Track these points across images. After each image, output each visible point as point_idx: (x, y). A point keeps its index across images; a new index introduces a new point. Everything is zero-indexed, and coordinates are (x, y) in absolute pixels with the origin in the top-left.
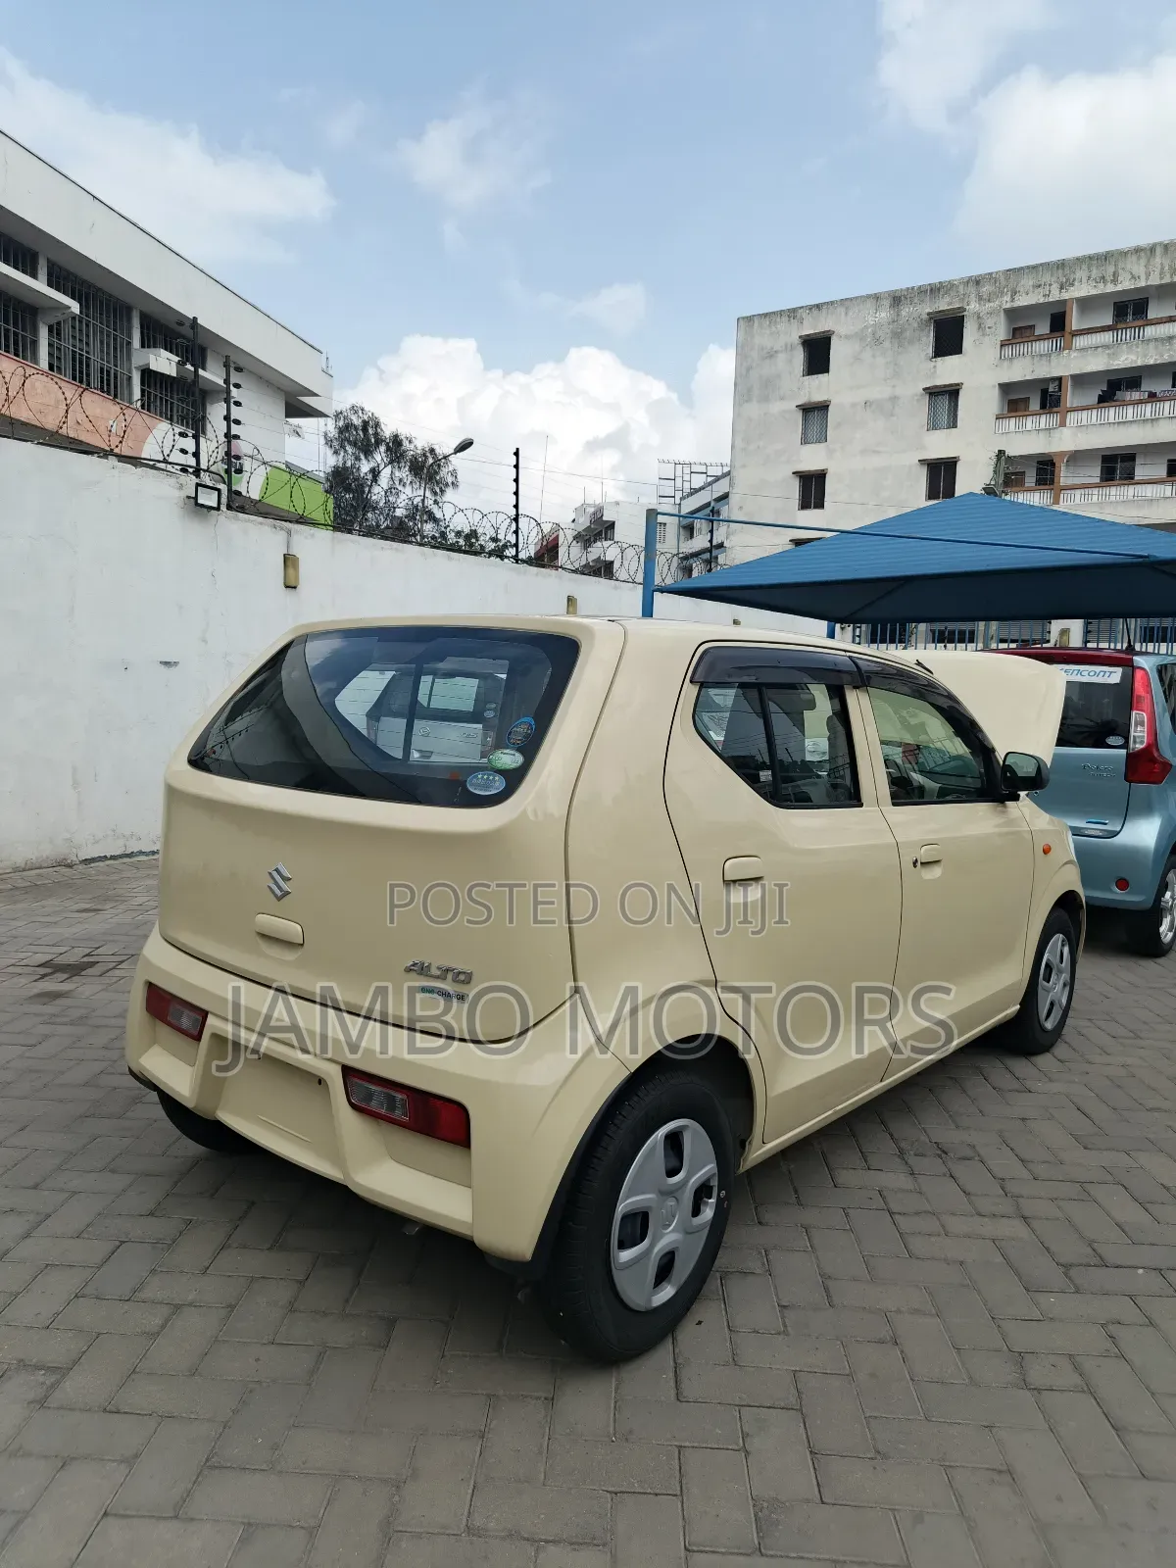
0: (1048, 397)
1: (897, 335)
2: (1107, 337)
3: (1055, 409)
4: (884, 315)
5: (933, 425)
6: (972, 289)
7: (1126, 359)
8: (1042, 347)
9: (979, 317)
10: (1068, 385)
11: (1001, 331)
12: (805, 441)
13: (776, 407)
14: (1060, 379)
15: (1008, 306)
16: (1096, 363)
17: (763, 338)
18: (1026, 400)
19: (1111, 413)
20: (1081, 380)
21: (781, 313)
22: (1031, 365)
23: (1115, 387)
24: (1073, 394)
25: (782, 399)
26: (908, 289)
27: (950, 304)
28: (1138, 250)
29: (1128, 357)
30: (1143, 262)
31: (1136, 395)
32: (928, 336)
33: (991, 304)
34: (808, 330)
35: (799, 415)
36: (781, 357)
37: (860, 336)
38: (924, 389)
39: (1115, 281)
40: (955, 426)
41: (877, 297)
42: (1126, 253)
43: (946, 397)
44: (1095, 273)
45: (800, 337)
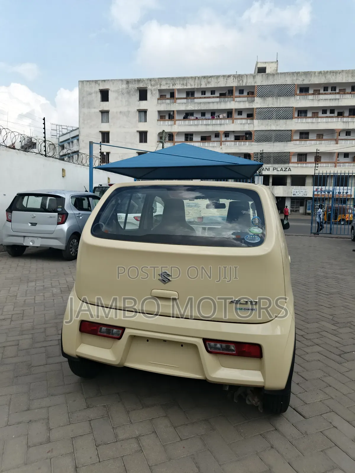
0: (170, 116)
1: (128, 93)
2: (185, 101)
3: (173, 120)
4: (124, 86)
5: (140, 121)
6: (149, 82)
8: (168, 101)
9: (151, 91)
10: (176, 113)
11: (157, 96)
12: (102, 122)
13: (93, 110)
14: (174, 111)
15: (159, 88)
16: (183, 108)
17: (87, 88)
18: (165, 116)
19: (187, 122)
20: (179, 112)
21: (93, 81)
22: (167, 106)
23: (188, 115)
24: (177, 116)
25: (95, 108)
26: (131, 79)
27: (143, 85)
28: (192, 78)
29: (190, 107)
30: (193, 81)
31: (193, 118)
32: (137, 94)
33: (154, 87)
34: (102, 88)
35: (100, 114)
36: (94, 95)
37: (117, 91)
38: (137, 110)
39: (186, 85)
40: (146, 121)
41: (122, 80)
42: (189, 78)
43: (143, 113)
44: (181, 82)
45: (99, 89)
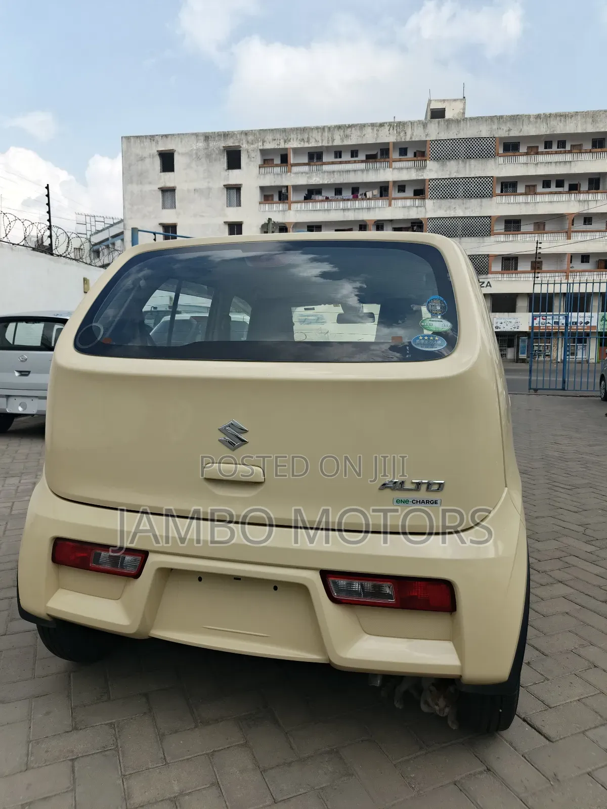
0: (280, 195)
1: (208, 156)
2: (306, 168)
3: (286, 201)
4: (201, 144)
5: (229, 204)
6: (243, 136)
7: (316, 180)
8: (277, 170)
9: (248, 152)
10: (291, 190)
11: (259, 161)
12: (164, 207)
13: (147, 188)
14: (287, 187)
15: (261, 148)
16: (302, 181)
17: (136, 149)
18: (272, 196)
19: (310, 205)
20: (297, 188)
21: (146, 137)
22: (275, 178)
23: (311, 193)
24: (293, 192)
25: (150, 183)
26: (212, 133)
27: (233, 143)
28: (317, 128)
29: (317, 179)
30: (320, 134)
31: (320, 198)
32: (224, 158)
33: (253, 146)
34: (162, 148)
35: (160, 194)
36: (148, 161)
37: (188, 154)
38: (224, 186)
39: (308, 141)
40: (240, 206)
41: (196, 135)
42: (312, 129)
43: (234, 190)
44: (299, 137)
45: (158, 151)
